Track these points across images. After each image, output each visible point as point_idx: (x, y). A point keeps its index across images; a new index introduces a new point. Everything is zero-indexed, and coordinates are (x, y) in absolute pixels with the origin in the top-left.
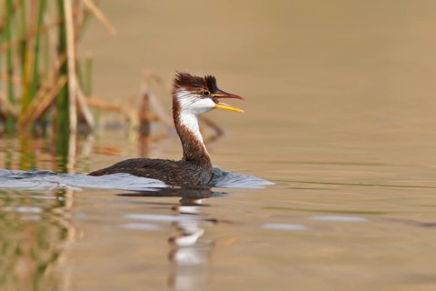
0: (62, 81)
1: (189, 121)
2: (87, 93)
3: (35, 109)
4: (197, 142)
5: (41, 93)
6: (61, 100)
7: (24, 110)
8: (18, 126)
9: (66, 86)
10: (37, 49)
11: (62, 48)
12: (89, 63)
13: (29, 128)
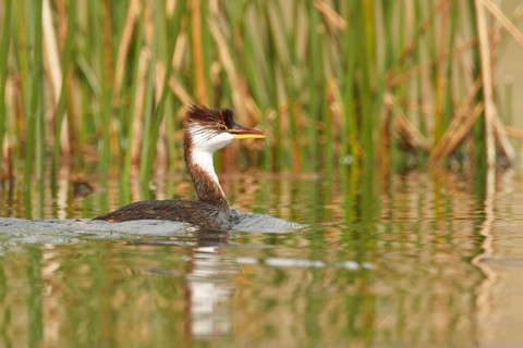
0: (478, 110)
1: (203, 160)
2: (507, 122)
3: (448, 141)
4: (212, 183)
5: (455, 123)
6: (477, 130)
7: (436, 143)
8: (430, 159)
9: (483, 114)
10: (449, 74)
11: (477, 72)
12: (509, 88)
13: (443, 161)
